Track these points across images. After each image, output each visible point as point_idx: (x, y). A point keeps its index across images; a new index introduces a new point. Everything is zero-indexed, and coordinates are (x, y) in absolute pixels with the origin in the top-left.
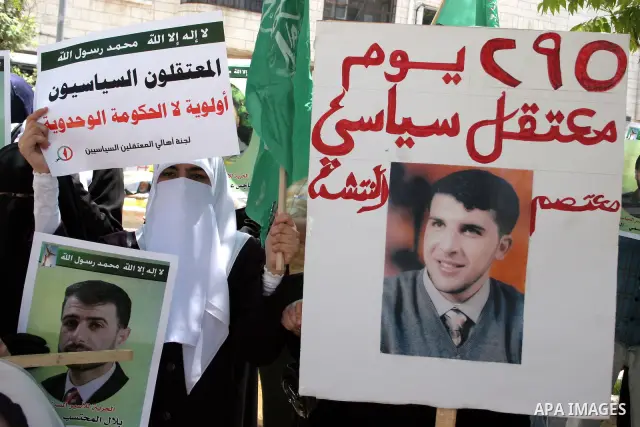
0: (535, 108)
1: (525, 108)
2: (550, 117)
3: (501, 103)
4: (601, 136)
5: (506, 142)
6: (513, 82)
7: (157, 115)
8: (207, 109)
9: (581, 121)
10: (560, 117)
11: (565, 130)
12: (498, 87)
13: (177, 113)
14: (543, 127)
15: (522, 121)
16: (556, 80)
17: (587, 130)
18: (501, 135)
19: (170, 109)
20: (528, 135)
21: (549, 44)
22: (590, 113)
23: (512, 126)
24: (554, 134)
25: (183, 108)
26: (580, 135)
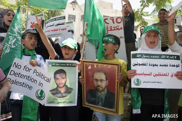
0: (112, 27)
1: (110, 27)
2: (114, 27)
3: (107, 26)
4: (120, 29)
5: (109, 31)
6: (108, 24)
7: (57, 30)
8: (64, 29)
9: (118, 27)
10: (115, 27)
11: (116, 29)
12: (107, 25)
13: (59, 30)
14: (113, 29)
15: (110, 28)
16: (114, 23)
17: (119, 28)
18: (108, 31)
19: (58, 29)
20: (111, 30)
21: (112, 18)
22: (119, 26)
23: (109, 29)
24: (115, 30)
25: (60, 29)
26: (118, 29)
